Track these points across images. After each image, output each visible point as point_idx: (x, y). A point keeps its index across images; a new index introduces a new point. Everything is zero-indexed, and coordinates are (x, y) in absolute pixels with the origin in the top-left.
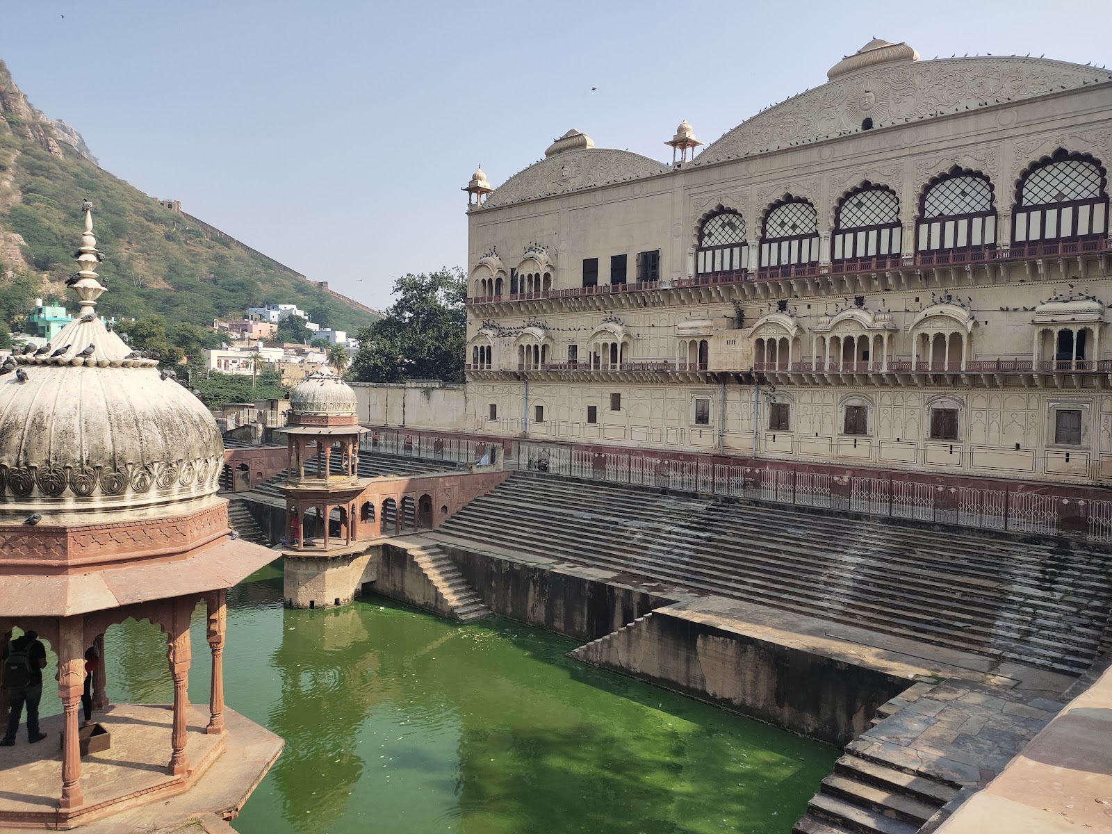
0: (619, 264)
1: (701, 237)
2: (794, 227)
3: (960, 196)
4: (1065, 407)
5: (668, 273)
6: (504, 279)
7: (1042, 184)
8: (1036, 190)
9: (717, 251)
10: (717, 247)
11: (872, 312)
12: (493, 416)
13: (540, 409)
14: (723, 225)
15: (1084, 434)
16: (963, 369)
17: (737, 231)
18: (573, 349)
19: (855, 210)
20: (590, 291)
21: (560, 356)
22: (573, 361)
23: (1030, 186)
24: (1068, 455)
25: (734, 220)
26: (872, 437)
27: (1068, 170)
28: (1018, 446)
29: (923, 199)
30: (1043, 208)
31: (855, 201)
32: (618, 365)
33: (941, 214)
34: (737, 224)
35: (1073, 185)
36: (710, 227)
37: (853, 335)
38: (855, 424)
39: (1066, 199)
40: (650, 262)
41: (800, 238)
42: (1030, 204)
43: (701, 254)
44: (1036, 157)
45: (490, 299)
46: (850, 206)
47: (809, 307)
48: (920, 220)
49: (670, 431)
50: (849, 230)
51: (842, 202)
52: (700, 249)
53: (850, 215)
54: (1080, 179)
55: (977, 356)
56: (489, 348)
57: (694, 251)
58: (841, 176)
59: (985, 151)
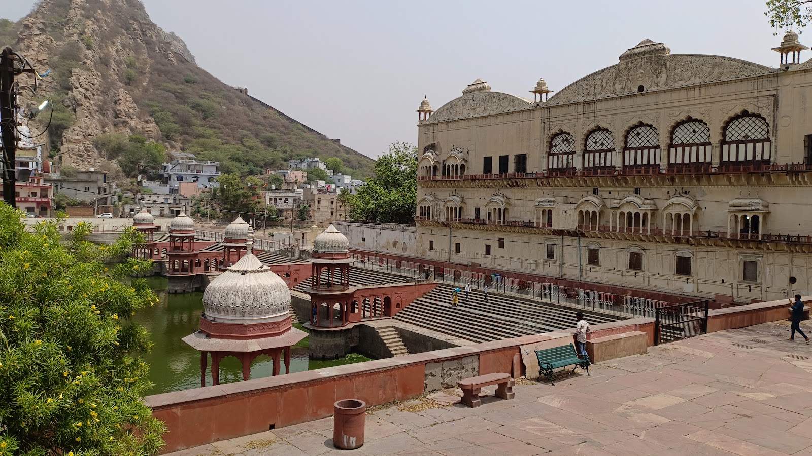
0: (504, 160)
1: (551, 147)
2: (602, 144)
3: (693, 133)
4: (748, 259)
5: (531, 168)
6: (438, 166)
7: (737, 129)
8: (733, 132)
9: (559, 156)
10: (560, 154)
11: (642, 198)
12: (431, 248)
13: (458, 245)
14: (563, 141)
15: (759, 276)
16: (691, 235)
17: (571, 145)
18: (477, 210)
19: (636, 137)
20: (487, 177)
21: (469, 214)
22: (477, 218)
23: (730, 129)
24: (750, 287)
25: (569, 138)
26: (644, 271)
27: (750, 122)
28: (723, 280)
29: (672, 133)
30: (737, 143)
31: (636, 132)
32: (502, 221)
33: (682, 143)
34: (571, 140)
35: (753, 131)
36: (556, 141)
37: (632, 211)
38: (635, 263)
39: (749, 139)
40: (521, 160)
41: (606, 151)
42: (730, 140)
43: (551, 157)
44: (732, 114)
45: (430, 178)
46: (633, 135)
47: (610, 192)
48: (671, 146)
49: (532, 262)
50: (632, 149)
51: (628, 132)
52: (550, 154)
53: (633, 140)
54: (757, 127)
55: (701, 226)
56: (429, 207)
57: (547, 155)
58: (627, 117)
59: (704, 109)
